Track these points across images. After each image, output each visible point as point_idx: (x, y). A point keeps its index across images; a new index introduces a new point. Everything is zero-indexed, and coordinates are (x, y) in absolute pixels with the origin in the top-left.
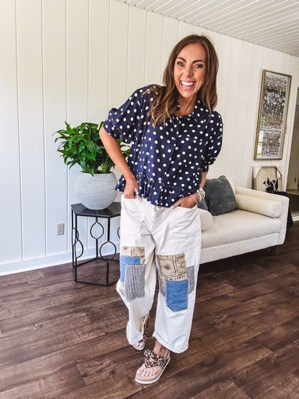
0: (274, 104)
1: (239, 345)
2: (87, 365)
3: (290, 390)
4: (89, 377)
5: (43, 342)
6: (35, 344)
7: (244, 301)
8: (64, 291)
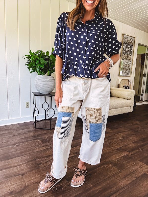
0: (128, 50)
1: (113, 150)
2: (41, 160)
3: (138, 167)
4: (42, 164)
5: (19, 151)
6: (15, 152)
7: (115, 134)
8: (29, 132)
